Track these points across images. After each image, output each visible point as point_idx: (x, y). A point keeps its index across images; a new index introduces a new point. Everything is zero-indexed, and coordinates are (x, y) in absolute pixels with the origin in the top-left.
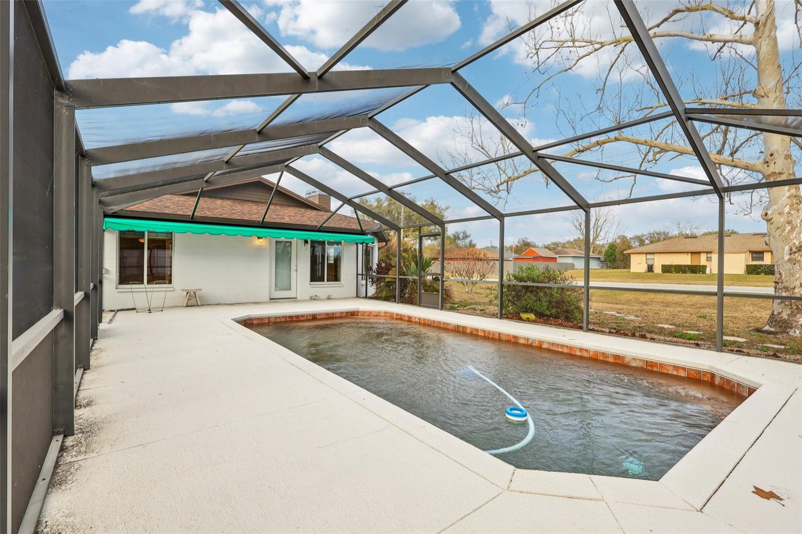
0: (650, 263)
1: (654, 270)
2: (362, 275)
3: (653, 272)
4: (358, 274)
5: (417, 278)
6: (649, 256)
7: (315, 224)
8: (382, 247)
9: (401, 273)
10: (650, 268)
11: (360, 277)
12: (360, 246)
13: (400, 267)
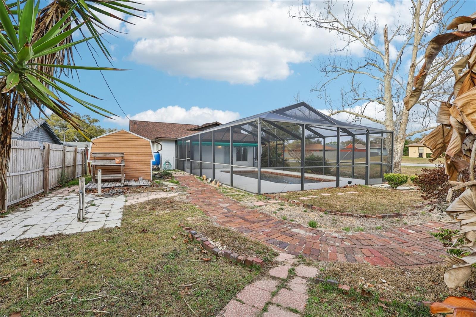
0: (421, 152)
1: (423, 156)
2: (255, 158)
3: (423, 157)
4: (254, 158)
5: (275, 159)
6: (420, 148)
7: (238, 140)
8: (264, 147)
9: (270, 158)
10: (421, 155)
11: (255, 159)
12: (255, 148)
13: (269, 155)
